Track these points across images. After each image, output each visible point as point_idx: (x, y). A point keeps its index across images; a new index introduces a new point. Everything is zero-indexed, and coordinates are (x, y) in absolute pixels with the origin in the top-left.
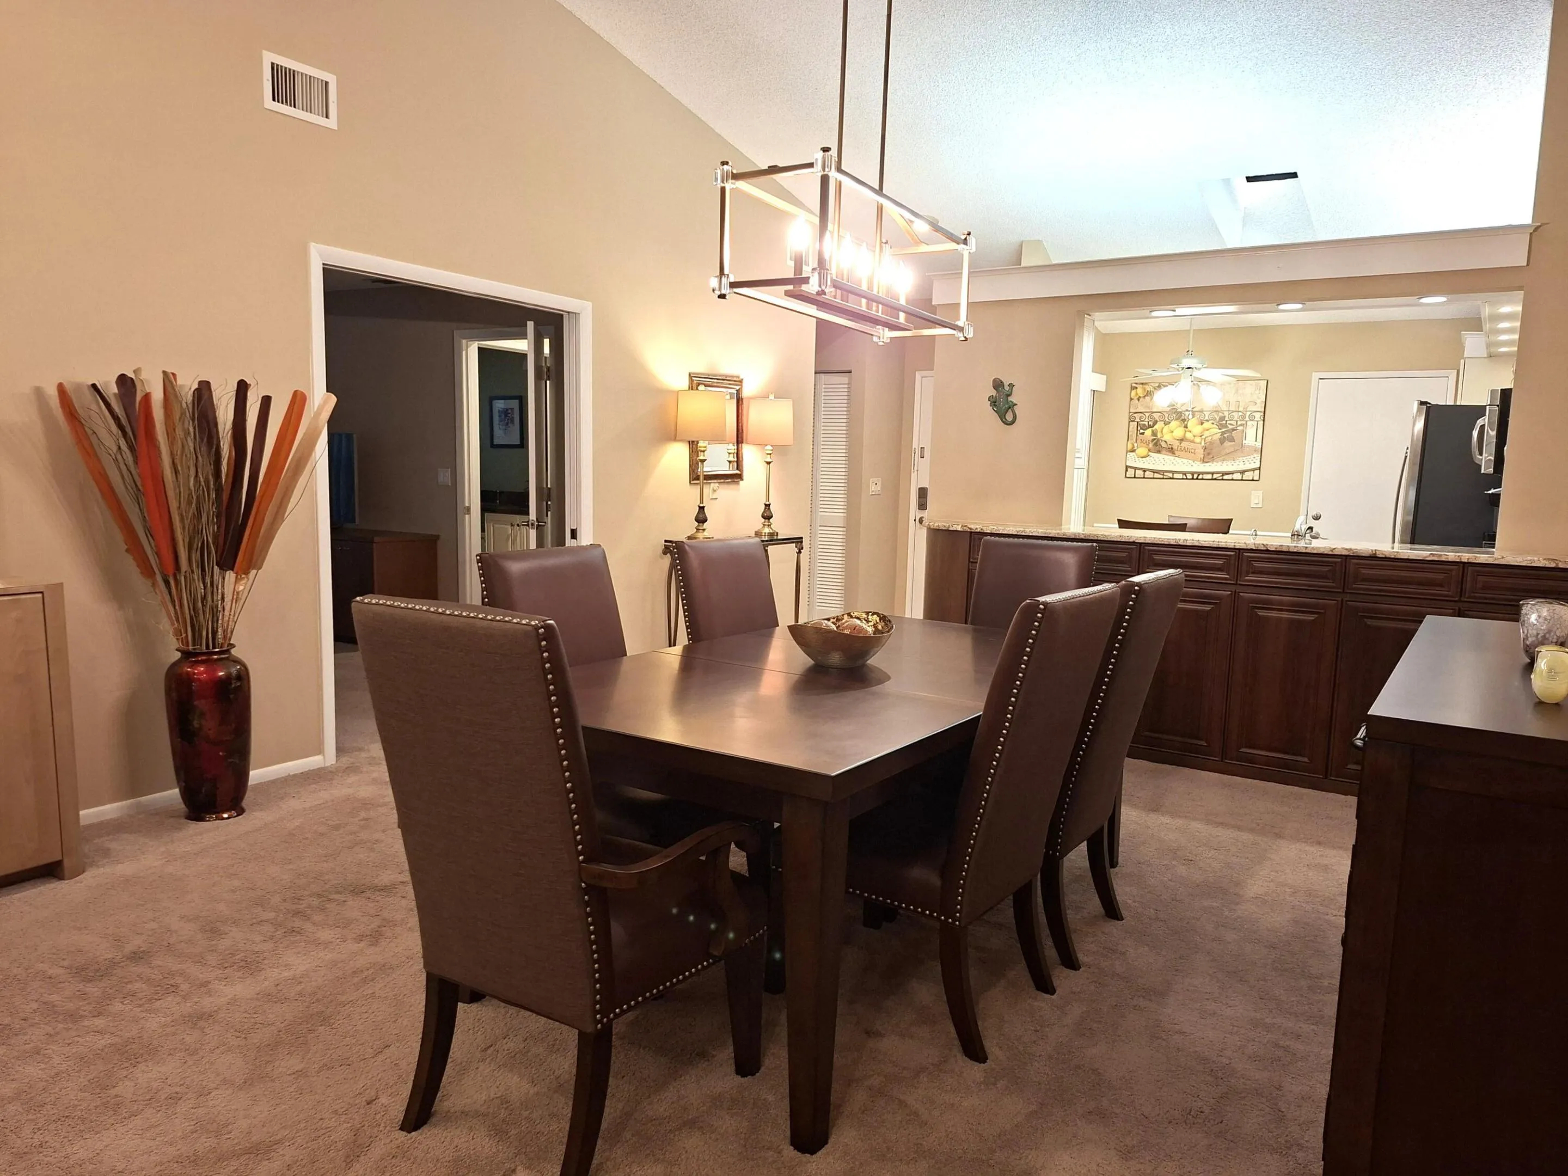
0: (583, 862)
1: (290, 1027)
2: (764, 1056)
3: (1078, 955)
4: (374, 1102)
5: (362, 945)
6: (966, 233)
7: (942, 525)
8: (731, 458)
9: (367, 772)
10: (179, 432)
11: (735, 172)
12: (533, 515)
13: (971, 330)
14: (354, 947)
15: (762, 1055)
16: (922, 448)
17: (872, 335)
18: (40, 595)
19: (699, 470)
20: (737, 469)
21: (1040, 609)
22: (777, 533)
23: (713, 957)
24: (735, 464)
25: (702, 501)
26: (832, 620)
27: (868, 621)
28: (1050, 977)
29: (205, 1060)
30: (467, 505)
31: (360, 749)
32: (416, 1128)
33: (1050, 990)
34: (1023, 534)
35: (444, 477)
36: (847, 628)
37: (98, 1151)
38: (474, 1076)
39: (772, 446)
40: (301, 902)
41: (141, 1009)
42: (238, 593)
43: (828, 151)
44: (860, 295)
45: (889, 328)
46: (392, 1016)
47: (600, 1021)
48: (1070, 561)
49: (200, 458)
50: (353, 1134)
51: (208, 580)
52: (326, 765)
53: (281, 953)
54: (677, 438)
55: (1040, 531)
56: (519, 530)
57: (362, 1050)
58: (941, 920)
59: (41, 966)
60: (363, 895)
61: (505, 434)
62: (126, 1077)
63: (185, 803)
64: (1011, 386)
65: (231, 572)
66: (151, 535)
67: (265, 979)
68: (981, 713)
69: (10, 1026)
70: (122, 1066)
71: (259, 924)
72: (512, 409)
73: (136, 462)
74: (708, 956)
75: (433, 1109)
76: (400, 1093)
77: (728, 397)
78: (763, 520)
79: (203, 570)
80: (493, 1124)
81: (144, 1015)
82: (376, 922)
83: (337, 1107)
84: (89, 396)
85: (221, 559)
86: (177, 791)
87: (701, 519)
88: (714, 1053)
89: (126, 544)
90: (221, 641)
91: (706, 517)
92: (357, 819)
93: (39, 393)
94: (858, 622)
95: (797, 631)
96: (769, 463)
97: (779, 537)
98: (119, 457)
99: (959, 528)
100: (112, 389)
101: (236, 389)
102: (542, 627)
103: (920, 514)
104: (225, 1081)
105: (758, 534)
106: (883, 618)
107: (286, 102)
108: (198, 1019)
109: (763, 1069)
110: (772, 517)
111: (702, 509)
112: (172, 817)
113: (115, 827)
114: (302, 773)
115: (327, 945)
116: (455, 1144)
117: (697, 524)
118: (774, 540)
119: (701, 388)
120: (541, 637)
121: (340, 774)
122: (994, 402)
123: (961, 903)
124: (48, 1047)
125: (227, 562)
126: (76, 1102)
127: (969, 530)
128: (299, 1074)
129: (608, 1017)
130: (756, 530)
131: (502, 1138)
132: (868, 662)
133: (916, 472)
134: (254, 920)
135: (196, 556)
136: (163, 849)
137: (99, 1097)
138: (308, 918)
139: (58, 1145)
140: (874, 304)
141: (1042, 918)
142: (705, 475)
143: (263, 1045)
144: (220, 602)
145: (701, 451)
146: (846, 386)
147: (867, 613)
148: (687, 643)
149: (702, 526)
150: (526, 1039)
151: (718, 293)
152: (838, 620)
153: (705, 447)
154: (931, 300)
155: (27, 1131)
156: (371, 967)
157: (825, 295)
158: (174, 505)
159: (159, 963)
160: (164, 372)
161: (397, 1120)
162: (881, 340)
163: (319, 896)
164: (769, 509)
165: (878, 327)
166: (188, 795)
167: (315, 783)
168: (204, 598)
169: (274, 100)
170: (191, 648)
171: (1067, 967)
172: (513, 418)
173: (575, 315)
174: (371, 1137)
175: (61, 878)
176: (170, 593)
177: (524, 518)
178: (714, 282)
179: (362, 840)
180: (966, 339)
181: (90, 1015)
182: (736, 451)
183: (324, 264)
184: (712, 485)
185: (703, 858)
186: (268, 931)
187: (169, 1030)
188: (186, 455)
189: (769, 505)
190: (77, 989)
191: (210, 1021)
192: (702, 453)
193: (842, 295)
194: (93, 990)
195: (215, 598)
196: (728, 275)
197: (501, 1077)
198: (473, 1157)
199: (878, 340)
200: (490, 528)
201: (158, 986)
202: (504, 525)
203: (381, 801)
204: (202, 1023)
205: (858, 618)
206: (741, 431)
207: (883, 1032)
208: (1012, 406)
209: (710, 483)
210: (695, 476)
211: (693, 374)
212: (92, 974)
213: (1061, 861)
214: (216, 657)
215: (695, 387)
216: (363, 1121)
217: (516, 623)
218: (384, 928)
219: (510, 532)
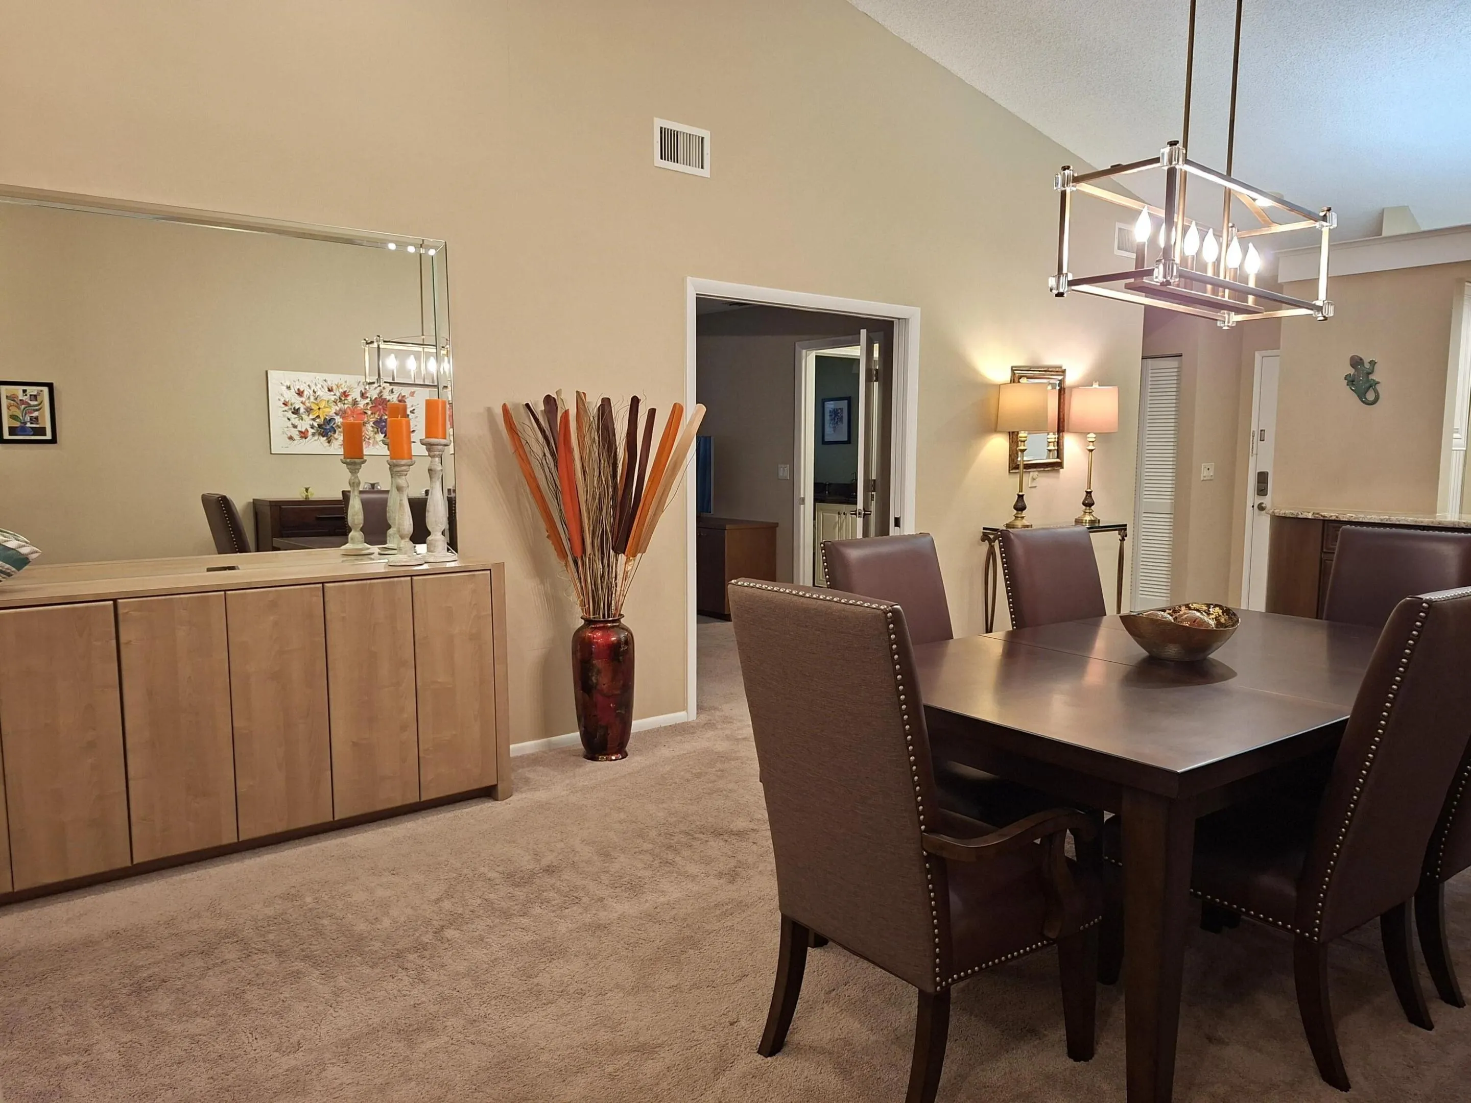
0: (925, 831)
1: (667, 946)
2: (1097, 1044)
3: (1462, 991)
4: (736, 1024)
5: (722, 881)
6: (1326, 209)
7: (1288, 512)
8: (1051, 447)
9: (722, 729)
10: (587, 440)
11: (1076, 175)
12: (860, 505)
13: (1332, 308)
14: (716, 882)
15: (1095, 1043)
16: (1261, 431)
17: (1217, 320)
18: (489, 572)
19: (1019, 459)
20: (1058, 457)
21: (1424, 607)
22: (1099, 521)
23: (1048, 939)
24: (1056, 452)
25: (1021, 490)
26: (1168, 611)
27: (1209, 614)
28: (1426, 1011)
29: (602, 964)
30: (802, 496)
31: (716, 709)
32: (771, 1054)
33: (1428, 1026)
34: (1389, 522)
35: (784, 472)
36: (1186, 620)
37: (525, 1028)
38: (820, 1015)
39: (1094, 433)
40: (673, 838)
41: (554, 914)
42: (627, 573)
43: (1176, 144)
44: (1204, 281)
45: (1235, 312)
46: (749, 949)
47: (940, 984)
48: (1450, 554)
49: (602, 462)
50: (719, 1049)
51: (606, 561)
52: (690, 720)
53: (658, 880)
54: (998, 429)
55: (1410, 520)
56: (846, 517)
57: (724, 976)
58: (1296, 933)
59: (482, 869)
60: (721, 837)
61: (834, 431)
62: (544, 969)
63: (584, 746)
64: (1373, 363)
65: (623, 555)
66: (566, 525)
67: (646, 901)
68: (1348, 717)
69: (462, 915)
70: (541, 961)
71: (640, 853)
72: (841, 409)
73: (556, 466)
74: (1043, 937)
75: (786, 1040)
76: (757, 1020)
77: (1050, 387)
78: (1084, 507)
79: (602, 553)
80: (839, 1063)
81: (557, 919)
82: (733, 863)
83: (706, 1023)
84: (523, 411)
85: (615, 544)
86: (578, 733)
87: (1020, 506)
88: (1045, 1032)
89: (547, 531)
90: (614, 612)
91: (1025, 505)
92: (714, 769)
93: (489, 410)
94: (1198, 614)
95: (1130, 622)
96: (1091, 451)
97: (1101, 525)
98: (544, 462)
99: (1310, 516)
100: (540, 408)
101: (630, 403)
102: (890, 611)
103: (1259, 500)
104: (617, 986)
105: (1078, 522)
106: (1227, 611)
107: (671, 159)
108: (598, 928)
109: (1096, 1056)
110: (1093, 504)
111: (1021, 497)
112: (574, 755)
113: (534, 760)
114: (670, 726)
115: (693, 878)
116: (805, 1074)
117: (1015, 512)
118: (1095, 527)
119: (1023, 380)
120: (890, 620)
121: (700, 729)
122: (1351, 381)
123: (1319, 917)
124: (489, 936)
125: (620, 548)
126: (509, 985)
127: (1322, 518)
128: (675, 988)
129: (947, 981)
130: (1077, 517)
131: (846, 1078)
132: (1211, 656)
133: (1255, 456)
134: (637, 850)
135: (597, 542)
136: (567, 781)
137: (526, 983)
138: (677, 852)
139: (497, 1018)
140: (1221, 289)
141: (1416, 944)
142: (1025, 464)
143: (646, 958)
144: (614, 579)
145: (1022, 441)
146: (1176, 370)
147: (1208, 606)
148: (1011, 629)
149: (1021, 514)
150: (865, 989)
151: (1055, 292)
152: (1175, 611)
153: (1026, 437)
154: (1277, 280)
155: (476, 1001)
156: (729, 902)
157: (1170, 285)
158: (582, 499)
159: (568, 878)
160: (577, 392)
161: (755, 1044)
162: (1226, 324)
163: (687, 833)
164: (1091, 496)
165: (1222, 311)
166: (587, 738)
167: (681, 736)
168: (602, 576)
169: (662, 158)
170: (592, 617)
171: (1447, 1002)
172: (842, 416)
173: (904, 321)
174: (734, 1055)
175: (496, 799)
176: (578, 572)
177: (852, 507)
178: (1052, 282)
179: (719, 788)
180: (1326, 319)
181: (518, 914)
182: (1056, 440)
183: (697, 294)
184: (1031, 473)
185: (1038, 841)
186: (648, 860)
187: (574, 935)
188: (592, 460)
189: (1090, 493)
190: (509, 891)
191: (605, 932)
192: (1023, 443)
193: (1185, 283)
194: (520, 893)
195: (610, 576)
196: (1067, 274)
197: (844, 1021)
198: (821, 1090)
199: (1222, 325)
200: (820, 515)
201: (566, 896)
202: (833, 512)
203: (734, 755)
204: (598, 933)
205: (1198, 610)
206: (1062, 420)
207: (1227, 1040)
208: (1373, 385)
209: (1029, 472)
210: (1014, 466)
211: (1016, 367)
212: (519, 881)
213: (1441, 885)
214: (609, 625)
215: (1016, 380)
216: (727, 1039)
217: (867, 607)
218: (739, 869)
219: (837, 520)
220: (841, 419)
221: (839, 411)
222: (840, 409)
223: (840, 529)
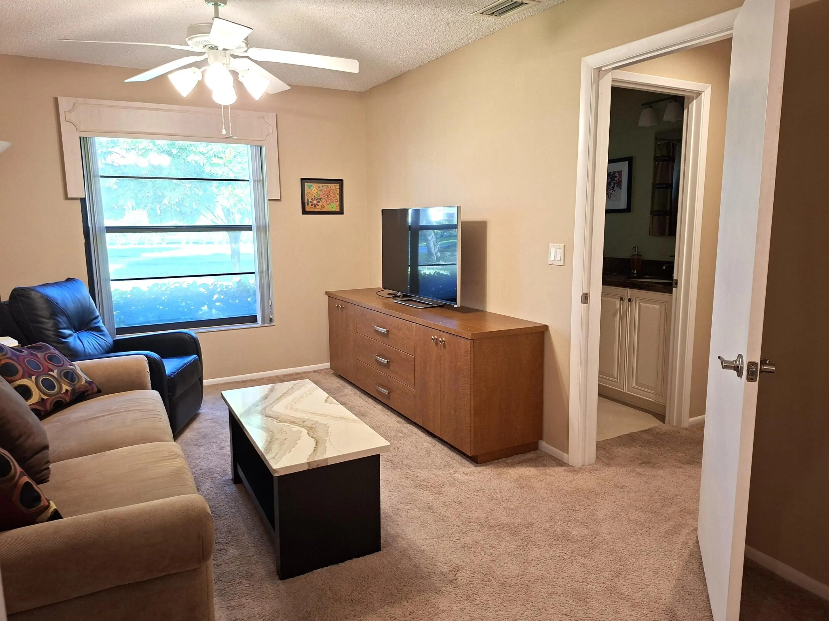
219: (618, 306)
220: (619, 184)
221: (617, 175)
222: (618, 172)
223: (621, 318)
